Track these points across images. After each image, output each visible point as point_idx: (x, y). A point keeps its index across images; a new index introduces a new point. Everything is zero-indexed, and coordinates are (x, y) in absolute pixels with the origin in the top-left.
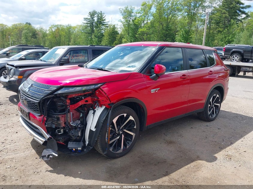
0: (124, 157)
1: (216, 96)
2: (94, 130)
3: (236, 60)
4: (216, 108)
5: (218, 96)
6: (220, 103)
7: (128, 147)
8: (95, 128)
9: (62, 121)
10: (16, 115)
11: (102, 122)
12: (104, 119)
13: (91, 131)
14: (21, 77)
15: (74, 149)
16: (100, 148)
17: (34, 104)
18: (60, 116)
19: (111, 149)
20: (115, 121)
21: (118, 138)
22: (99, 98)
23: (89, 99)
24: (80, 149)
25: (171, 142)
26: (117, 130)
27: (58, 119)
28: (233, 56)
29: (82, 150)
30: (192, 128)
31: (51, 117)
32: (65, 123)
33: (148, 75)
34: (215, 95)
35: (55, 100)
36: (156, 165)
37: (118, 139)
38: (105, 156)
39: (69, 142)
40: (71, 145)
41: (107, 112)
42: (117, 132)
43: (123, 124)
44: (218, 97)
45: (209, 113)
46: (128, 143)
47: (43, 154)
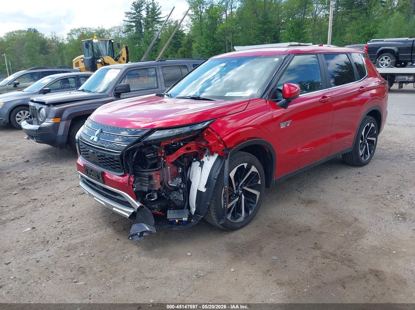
0: (246, 227)
1: (370, 125)
2: (204, 190)
3: (386, 65)
4: (371, 145)
5: (373, 125)
6: (376, 136)
7: (251, 212)
8: (205, 187)
9: (156, 181)
10: (61, 180)
11: (216, 178)
12: (218, 173)
13: (199, 192)
14: (58, 120)
15: (177, 221)
16: (214, 216)
17: (112, 158)
18: (153, 174)
19: (229, 217)
20: (232, 175)
21: (237, 199)
22: (208, 143)
23: (192, 144)
24: (185, 219)
25: (309, 202)
26: (235, 188)
27: (150, 178)
28: (381, 59)
29: (188, 222)
30: (337, 178)
31: (140, 176)
32: (161, 184)
33: (275, 101)
34: (368, 124)
35: (144, 150)
36: (297, 235)
37: (237, 202)
38: (221, 227)
39: (168, 211)
40: (171, 215)
41: (221, 162)
42: (235, 192)
43: (243, 179)
44: (372, 127)
45: (361, 153)
46: (251, 207)
47: (132, 232)
